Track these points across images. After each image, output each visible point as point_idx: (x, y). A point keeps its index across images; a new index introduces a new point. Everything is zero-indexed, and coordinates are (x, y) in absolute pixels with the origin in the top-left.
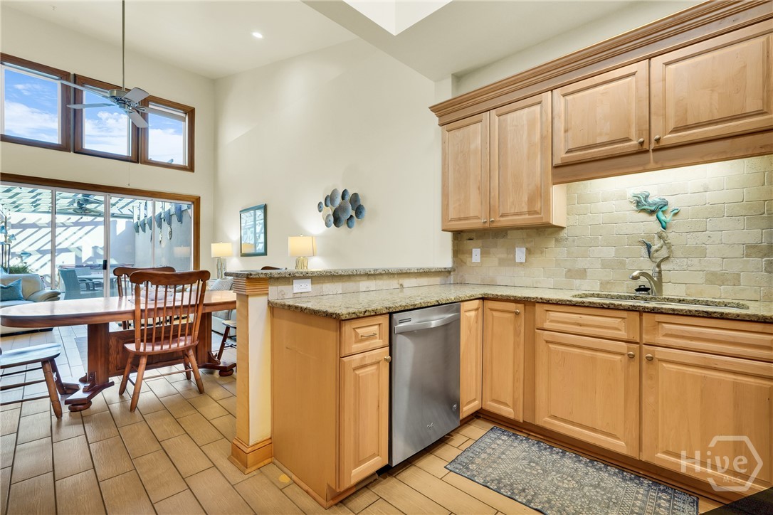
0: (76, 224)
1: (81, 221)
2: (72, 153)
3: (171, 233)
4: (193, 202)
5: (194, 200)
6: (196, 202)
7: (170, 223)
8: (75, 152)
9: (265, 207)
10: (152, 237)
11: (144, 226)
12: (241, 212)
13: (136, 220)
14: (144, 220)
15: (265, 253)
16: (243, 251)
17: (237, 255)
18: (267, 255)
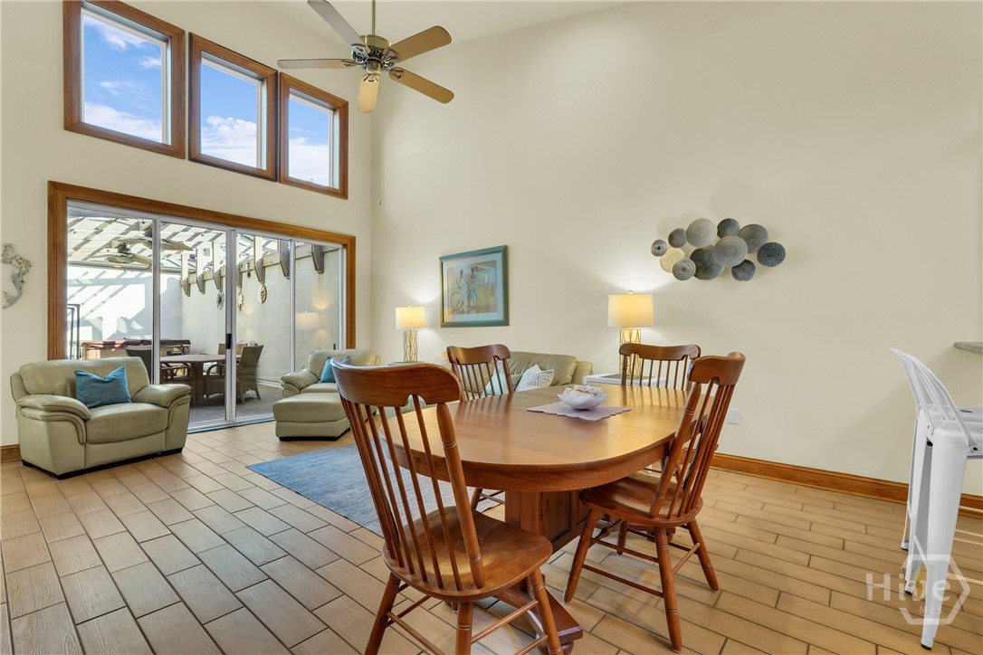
0: (96, 282)
1: (103, 277)
2: (186, 162)
3: (264, 295)
4: (345, 246)
5: (346, 242)
6: (349, 244)
7: (262, 278)
8: (192, 159)
9: (504, 251)
10: (220, 301)
11: (202, 283)
12: (442, 259)
13: (185, 275)
14: (203, 275)
15: (505, 322)
16: (448, 318)
17: (431, 326)
18: (508, 325)
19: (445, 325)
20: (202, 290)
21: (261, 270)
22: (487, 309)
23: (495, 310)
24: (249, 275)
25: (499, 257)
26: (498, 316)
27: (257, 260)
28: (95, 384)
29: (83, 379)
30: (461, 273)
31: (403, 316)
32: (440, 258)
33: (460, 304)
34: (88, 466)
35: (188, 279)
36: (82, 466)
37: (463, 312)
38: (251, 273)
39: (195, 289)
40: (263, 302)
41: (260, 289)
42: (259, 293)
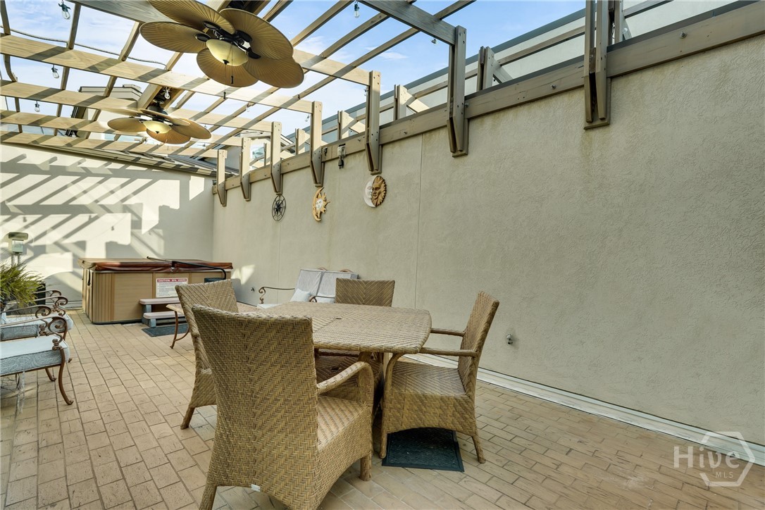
7: (375, 166)
10: (278, 208)
11: (247, 188)
13: (221, 179)
14: (250, 175)
20: (247, 196)
24: (342, 165)
35: (224, 184)
38: (345, 161)
39: (235, 196)
40: (377, 205)
41: (370, 184)
42: (368, 192)
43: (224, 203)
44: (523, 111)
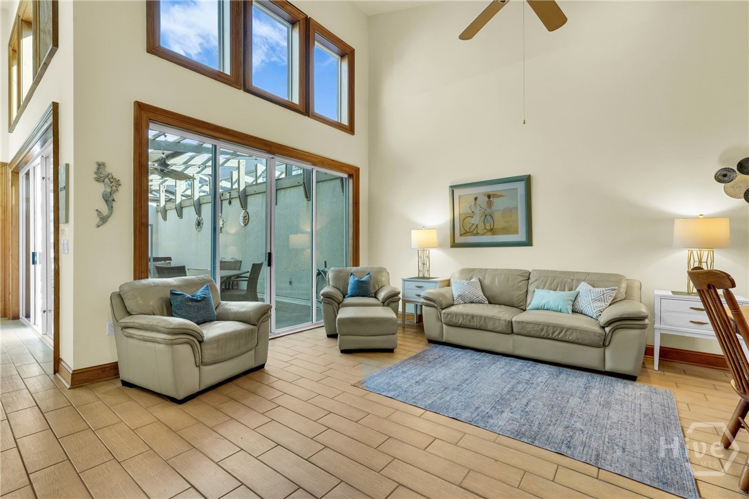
2: (242, 92)
3: (246, 220)
4: (351, 176)
5: (353, 172)
7: (244, 205)
8: (246, 90)
9: (527, 180)
10: (199, 224)
11: (180, 210)
12: (453, 188)
13: (163, 203)
14: (181, 203)
15: (528, 242)
16: (459, 240)
17: (440, 246)
18: (531, 245)
19: (455, 245)
20: (180, 215)
21: (244, 198)
22: (506, 231)
23: (516, 232)
24: (230, 203)
25: (521, 187)
26: (521, 237)
27: (241, 189)
28: (190, 303)
29: (179, 298)
30: (476, 199)
31: (417, 237)
32: (451, 187)
33: (474, 227)
34: (202, 389)
35: (165, 206)
36: (197, 389)
37: (477, 234)
38: (232, 201)
39: (172, 214)
40: (245, 225)
41: (242, 214)
42: (241, 218)
43: (165, 218)
44: (292, 189)
